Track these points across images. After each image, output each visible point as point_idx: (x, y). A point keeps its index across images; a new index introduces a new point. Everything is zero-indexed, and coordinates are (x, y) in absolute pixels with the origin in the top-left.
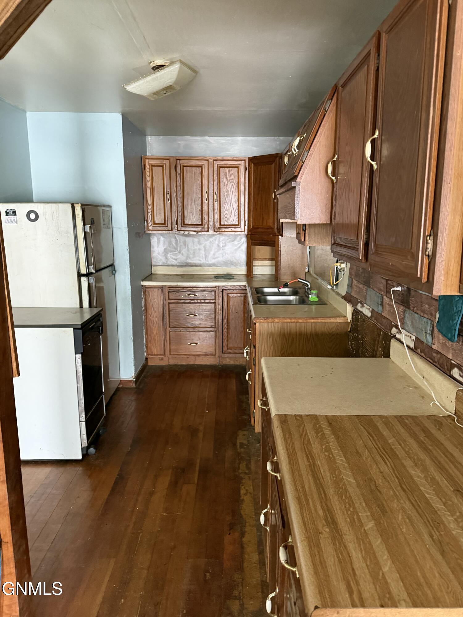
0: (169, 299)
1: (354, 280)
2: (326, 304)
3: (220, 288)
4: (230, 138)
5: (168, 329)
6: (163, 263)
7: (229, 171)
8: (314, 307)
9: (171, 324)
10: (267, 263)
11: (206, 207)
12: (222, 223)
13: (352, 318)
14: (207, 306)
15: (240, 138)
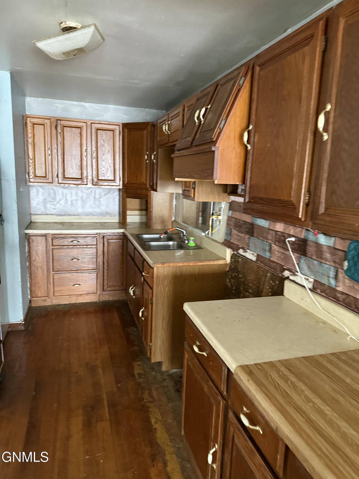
0: (53, 245)
1: (233, 230)
2: (202, 248)
3: (101, 235)
4: (103, 105)
5: (52, 272)
6: (42, 212)
7: (105, 133)
8: (192, 252)
9: (55, 268)
10: (137, 212)
11: (84, 163)
12: (100, 178)
13: (231, 260)
14: (89, 251)
15: (112, 107)
